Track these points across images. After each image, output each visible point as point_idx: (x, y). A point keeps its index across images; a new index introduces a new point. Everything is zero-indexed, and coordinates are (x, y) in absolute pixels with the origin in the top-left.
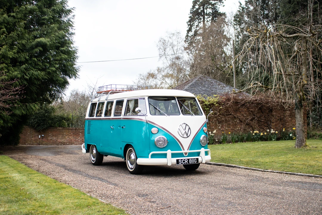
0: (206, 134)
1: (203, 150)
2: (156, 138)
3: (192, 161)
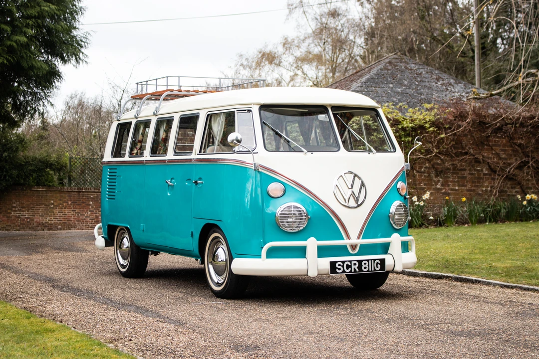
0: (405, 198)
1: (396, 240)
2: (279, 208)
3: (369, 266)
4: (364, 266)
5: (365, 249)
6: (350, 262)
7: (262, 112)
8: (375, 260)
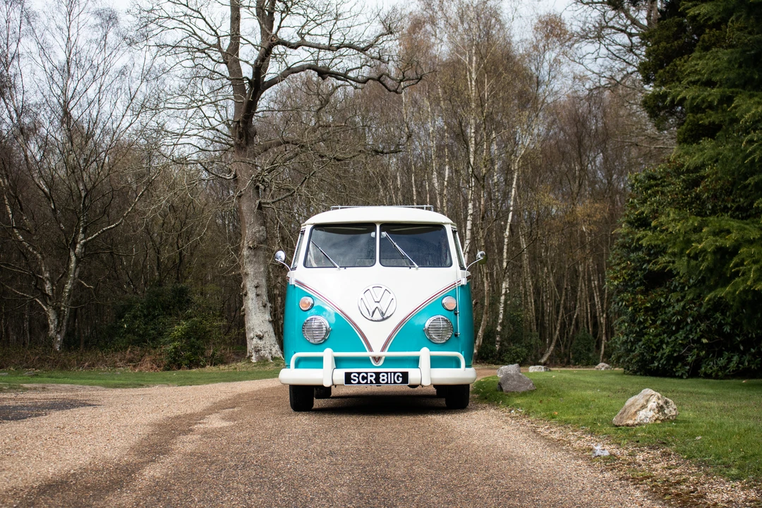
1: (425, 354)
3: (387, 378)
4: (381, 378)
5: (390, 361)
6: (367, 373)
7: (314, 230)
8: (395, 373)
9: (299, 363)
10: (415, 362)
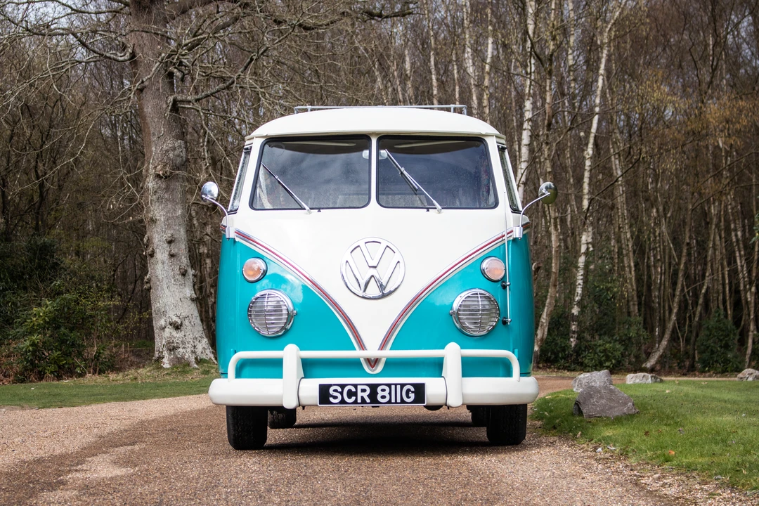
1: (453, 354)
3: (390, 393)
4: (380, 394)
6: (355, 386)
7: (267, 146)
8: (402, 386)
9: (243, 368)
10: (436, 367)
